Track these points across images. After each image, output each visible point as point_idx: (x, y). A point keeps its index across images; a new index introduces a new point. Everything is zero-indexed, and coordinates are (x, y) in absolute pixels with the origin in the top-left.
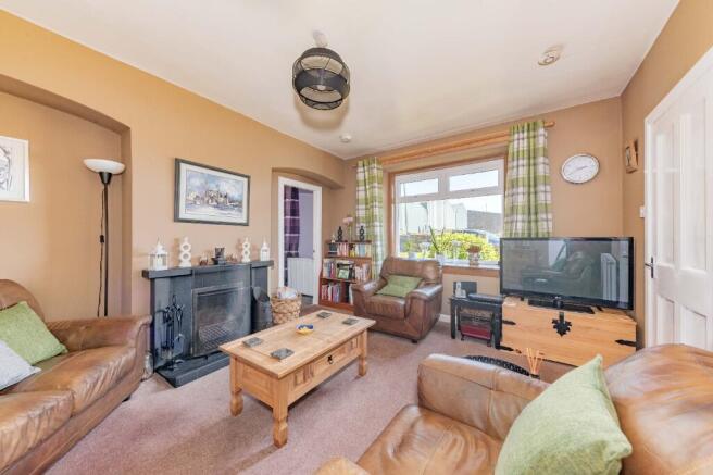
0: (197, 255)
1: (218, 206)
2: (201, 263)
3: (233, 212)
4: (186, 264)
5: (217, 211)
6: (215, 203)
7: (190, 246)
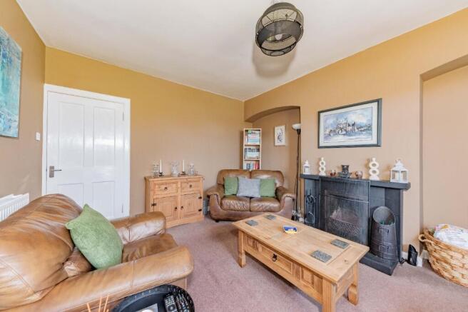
0: (329, 169)
1: (347, 133)
2: (331, 174)
3: (362, 136)
4: (323, 174)
5: (347, 137)
6: (344, 132)
7: (324, 162)
